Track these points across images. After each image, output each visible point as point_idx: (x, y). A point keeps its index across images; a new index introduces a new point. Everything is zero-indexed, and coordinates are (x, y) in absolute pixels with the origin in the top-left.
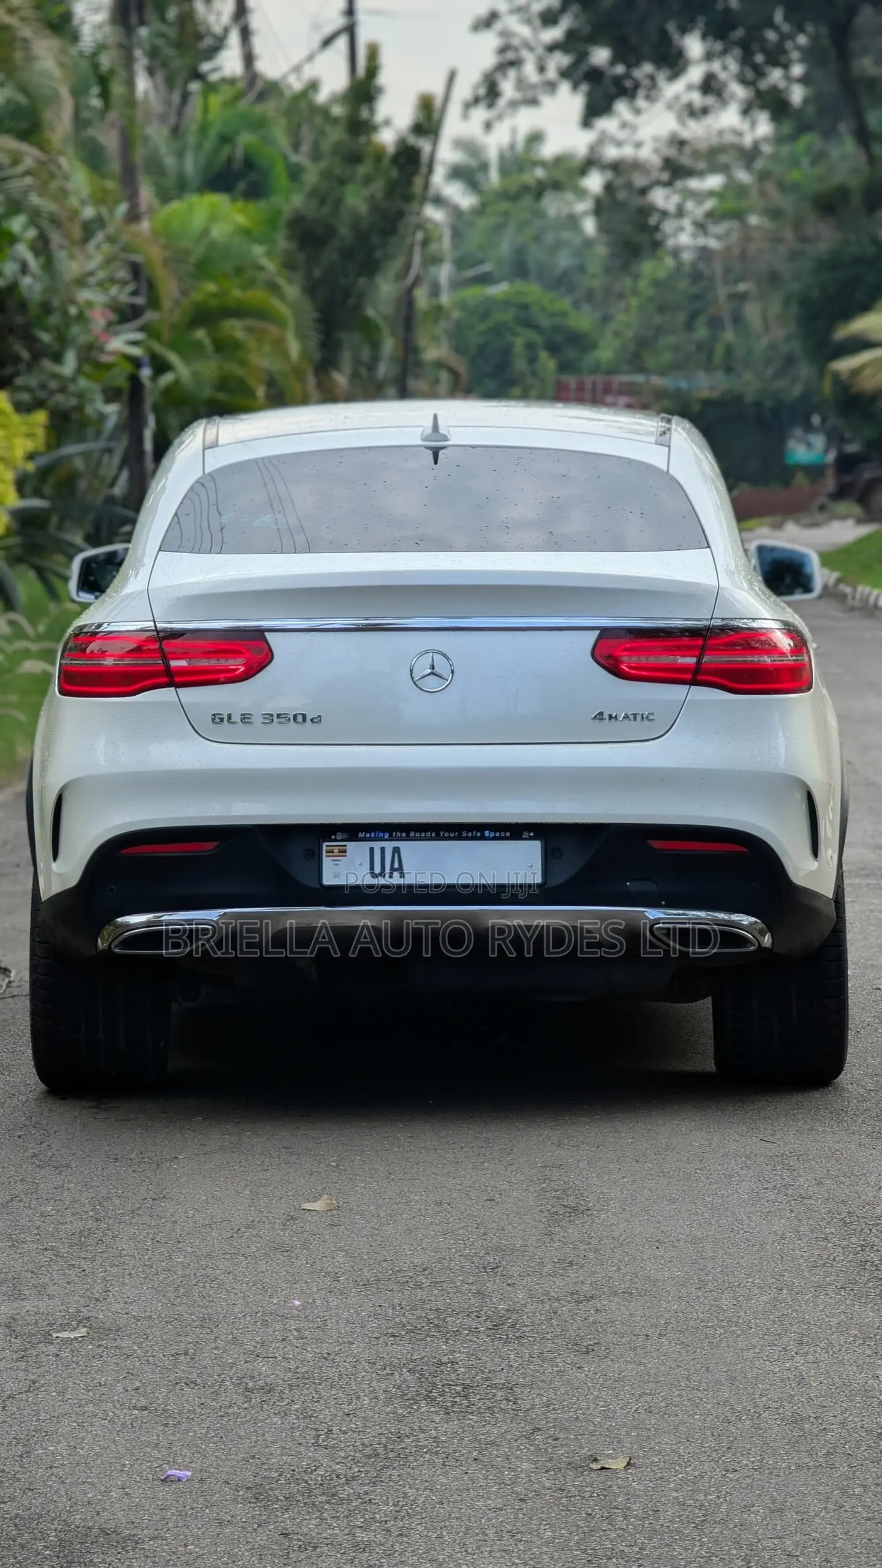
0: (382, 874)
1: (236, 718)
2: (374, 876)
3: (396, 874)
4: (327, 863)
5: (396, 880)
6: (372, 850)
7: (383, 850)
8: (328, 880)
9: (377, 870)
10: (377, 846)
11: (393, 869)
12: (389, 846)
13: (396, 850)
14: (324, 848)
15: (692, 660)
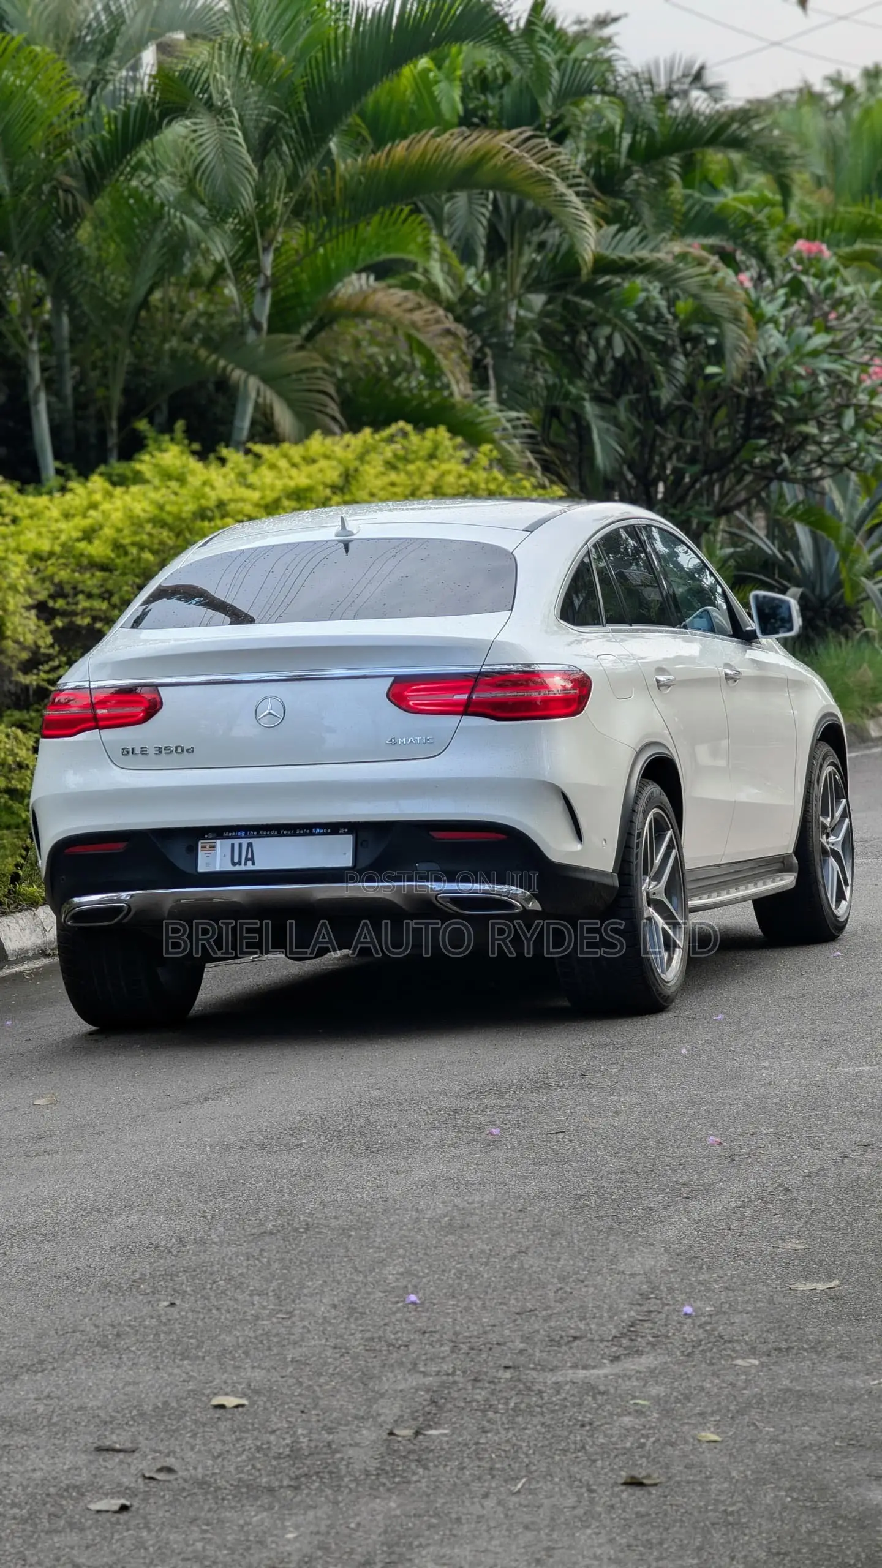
0: (239, 863)
1: (138, 751)
2: (234, 864)
3: (249, 863)
4: (201, 855)
5: (249, 867)
6: (233, 845)
7: (240, 845)
8: (202, 868)
9: (236, 860)
10: (236, 841)
11: (247, 859)
12: (245, 842)
13: (250, 845)
14: (200, 845)
15: (465, 697)
